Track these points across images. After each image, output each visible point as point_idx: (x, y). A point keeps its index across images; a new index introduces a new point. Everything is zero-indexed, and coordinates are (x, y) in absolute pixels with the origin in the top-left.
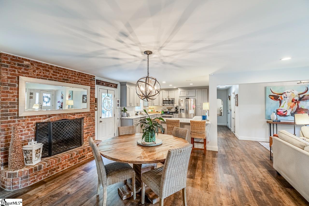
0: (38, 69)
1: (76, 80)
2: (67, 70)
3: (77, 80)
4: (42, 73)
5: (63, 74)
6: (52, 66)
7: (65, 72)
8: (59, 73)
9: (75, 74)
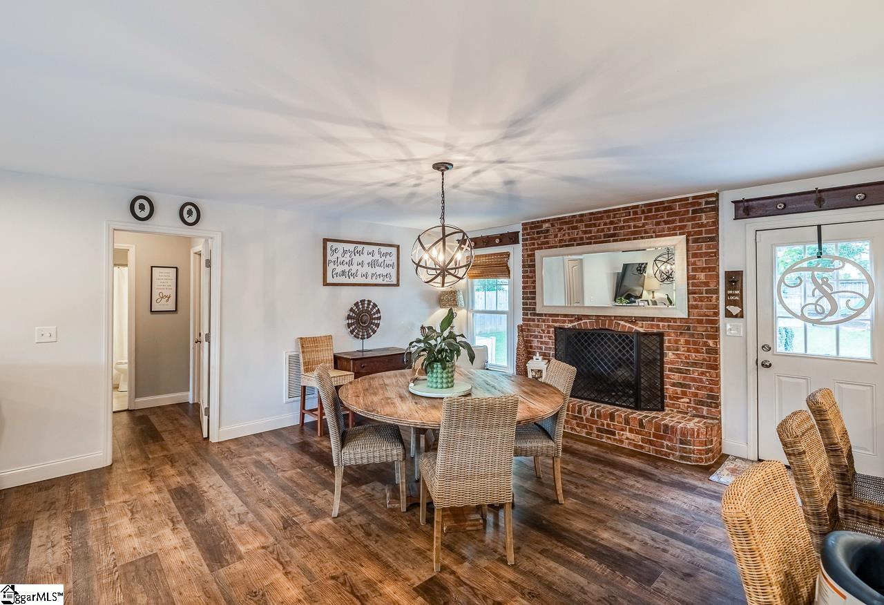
0: (560, 229)
1: (639, 227)
2: (614, 210)
3: (643, 226)
4: (567, 235)
5: (605, 224)
6: (582, 215)
7: (608, 217)
8: (595, 225)
9: (635, 213)
